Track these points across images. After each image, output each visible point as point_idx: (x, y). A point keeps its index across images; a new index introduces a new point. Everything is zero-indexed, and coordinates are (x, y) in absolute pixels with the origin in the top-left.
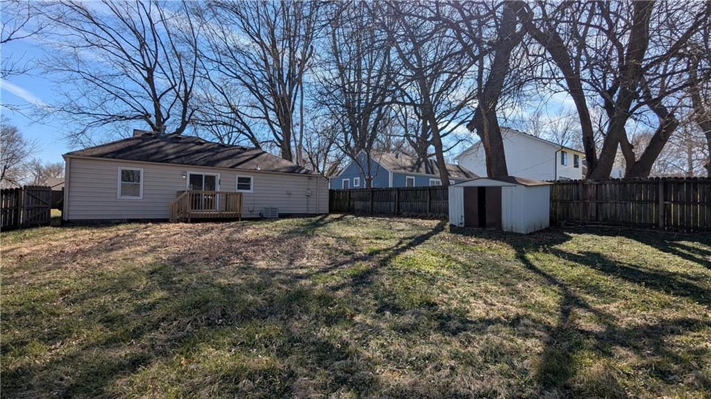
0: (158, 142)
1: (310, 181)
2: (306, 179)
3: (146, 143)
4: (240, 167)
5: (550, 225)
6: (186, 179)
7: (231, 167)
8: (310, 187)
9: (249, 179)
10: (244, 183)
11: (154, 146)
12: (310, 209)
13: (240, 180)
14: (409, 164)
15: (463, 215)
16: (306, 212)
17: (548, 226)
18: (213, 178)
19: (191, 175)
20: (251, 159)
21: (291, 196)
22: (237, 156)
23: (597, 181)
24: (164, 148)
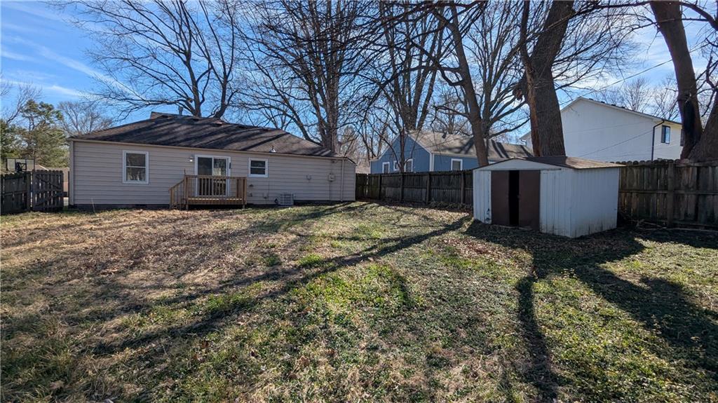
0: (171, 124)
1: (333, 164)
2: (328, 163)
3: (158, 125)
4: (254, 149)
5: (617, 226)
6: (193, 163)
7: (244, 150)
8: (333, 171)
9: (263, 163)
10: (258, 168)
11: (165, 127)
12: (333, 196)
13: (253, 163)
14: (457, 144)
15: (490, 209)
16: (328, 199)
17: (615, 227)
18: (224, 161)
19: (199, 158)
20: (270, 140)
21: (312, 181)
22: (253, 138)
23: (699, 161)
24: (176, 130)
